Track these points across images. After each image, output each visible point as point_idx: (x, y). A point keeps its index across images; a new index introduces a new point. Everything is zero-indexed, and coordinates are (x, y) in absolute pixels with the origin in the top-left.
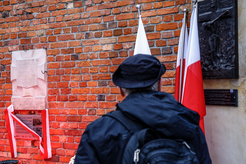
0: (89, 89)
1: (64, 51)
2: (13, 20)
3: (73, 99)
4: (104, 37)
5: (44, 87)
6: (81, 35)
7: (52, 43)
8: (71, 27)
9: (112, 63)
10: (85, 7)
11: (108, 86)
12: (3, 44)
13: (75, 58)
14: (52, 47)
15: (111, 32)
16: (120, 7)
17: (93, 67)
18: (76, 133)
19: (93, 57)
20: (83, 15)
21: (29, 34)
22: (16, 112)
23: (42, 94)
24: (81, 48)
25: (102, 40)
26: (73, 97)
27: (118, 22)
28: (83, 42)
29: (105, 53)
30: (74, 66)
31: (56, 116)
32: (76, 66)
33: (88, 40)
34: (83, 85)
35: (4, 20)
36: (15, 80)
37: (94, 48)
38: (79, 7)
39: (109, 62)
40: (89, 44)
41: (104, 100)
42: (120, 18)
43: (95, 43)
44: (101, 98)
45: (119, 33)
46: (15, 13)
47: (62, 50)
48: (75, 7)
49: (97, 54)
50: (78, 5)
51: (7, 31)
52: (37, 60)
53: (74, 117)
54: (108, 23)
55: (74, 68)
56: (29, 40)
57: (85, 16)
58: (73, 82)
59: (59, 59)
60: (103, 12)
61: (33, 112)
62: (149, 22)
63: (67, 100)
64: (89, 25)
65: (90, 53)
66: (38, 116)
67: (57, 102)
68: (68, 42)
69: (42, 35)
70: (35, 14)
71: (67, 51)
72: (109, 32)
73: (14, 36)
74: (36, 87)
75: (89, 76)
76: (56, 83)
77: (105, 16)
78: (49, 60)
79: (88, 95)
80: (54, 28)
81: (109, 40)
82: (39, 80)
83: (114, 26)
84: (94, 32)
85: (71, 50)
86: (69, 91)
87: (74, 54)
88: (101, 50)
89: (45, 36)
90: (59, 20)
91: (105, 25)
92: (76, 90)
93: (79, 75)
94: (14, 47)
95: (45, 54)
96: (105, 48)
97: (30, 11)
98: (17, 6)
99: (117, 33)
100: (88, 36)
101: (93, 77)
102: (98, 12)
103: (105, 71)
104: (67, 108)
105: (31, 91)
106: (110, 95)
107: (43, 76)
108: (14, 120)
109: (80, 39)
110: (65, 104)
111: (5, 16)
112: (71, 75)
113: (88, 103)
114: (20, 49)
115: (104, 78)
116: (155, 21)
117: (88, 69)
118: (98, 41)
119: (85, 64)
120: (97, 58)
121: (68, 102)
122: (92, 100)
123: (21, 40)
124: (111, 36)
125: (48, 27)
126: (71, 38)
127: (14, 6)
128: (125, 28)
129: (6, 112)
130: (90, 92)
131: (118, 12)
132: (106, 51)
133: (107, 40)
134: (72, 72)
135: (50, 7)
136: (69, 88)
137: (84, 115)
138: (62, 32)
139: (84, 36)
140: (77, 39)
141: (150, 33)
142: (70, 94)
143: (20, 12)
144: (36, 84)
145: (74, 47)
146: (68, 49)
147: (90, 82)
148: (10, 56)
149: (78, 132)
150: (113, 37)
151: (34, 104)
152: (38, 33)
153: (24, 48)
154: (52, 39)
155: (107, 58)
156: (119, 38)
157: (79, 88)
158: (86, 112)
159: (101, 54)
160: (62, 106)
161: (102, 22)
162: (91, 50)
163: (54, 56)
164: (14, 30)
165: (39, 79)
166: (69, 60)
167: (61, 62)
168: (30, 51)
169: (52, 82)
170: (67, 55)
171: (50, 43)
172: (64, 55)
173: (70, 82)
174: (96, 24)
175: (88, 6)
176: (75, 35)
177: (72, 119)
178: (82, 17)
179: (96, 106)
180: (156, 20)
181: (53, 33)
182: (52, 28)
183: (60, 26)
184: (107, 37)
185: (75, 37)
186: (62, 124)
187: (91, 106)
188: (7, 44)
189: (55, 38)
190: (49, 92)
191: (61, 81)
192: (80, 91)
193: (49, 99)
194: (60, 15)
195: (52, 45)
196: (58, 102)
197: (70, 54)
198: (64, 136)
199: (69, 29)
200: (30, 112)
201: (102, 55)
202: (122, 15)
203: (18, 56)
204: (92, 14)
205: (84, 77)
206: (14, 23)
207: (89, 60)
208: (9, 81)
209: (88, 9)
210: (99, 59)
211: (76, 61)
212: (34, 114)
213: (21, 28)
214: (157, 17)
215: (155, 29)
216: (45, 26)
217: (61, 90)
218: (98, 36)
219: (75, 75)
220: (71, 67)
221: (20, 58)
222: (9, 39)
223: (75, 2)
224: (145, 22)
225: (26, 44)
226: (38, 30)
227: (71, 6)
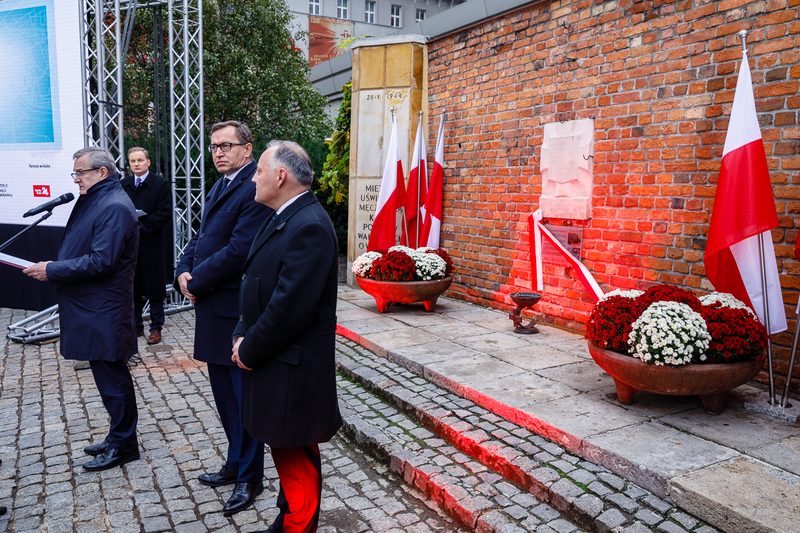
0: (658, 188)
1: (622, 122)
2: (549, 72)
3: (632, 204)
4: (690, 94)
5: (588, 183)
6: (651, 92)
7: (603, 108)
8: (634, 80)
9: (700, 142)
10: (660, 42)
11: (691, 183)
12: (533, 113)
13: (639, 132)
14: (604, 114)
15: (703, 85)
16: (723, 36)
17: (667, 149)
18: (632, 262)
19: (669, 132)
20: (656, 57)
21: (570, 95)
22: (544, 221)
23: (584, 194)
24: (649, 116)
25: (685, 100)
26: (631, 200)
27: (717, 64)
28: (653, 104)
29: (689, 124)
30: (636, 147)
31: (602, 230)
32: (639, 146)
33: (662, 101)
34: (649, 180)
35: (536, 74)
36: (547, 170)
37: (671, 115)
38: (651, 43)
39: (695, 139)
40: (663, 108)
41: (682, 208)
42: (721, 59)
43: (673, 106)
44: (677, 204)
45: (718, 86)
46: (552, 62)
47: (618, 119)
48: (645, 44)
49: (675, 126)
50: (650, 39)
51: (540, 91)
52: (579, 138)
53: (630, 234)
54: (698, 69)
55: (636, 150)
56: (570, 104)
57: (660, 59)
58: (633, 175)
59: (612, 135)
60: (691, 48)
61: (569, 222)
62: (778, 62)
63: (621, 206)
64: (665, 75)
65: (664, 123)
66: (576, 229)
67: (605, 208)
68: (628, 105)
69: (590, 95)
70: (581, 61)
71: (625, 122)
72: (698, 85)
73: (548, 99)
74: (575, 181)
75: (660, 164)
76: (606, 175)
77: (695, 55)
78: (598, 137)
79: (656, 197)
80: (608, 82)
81: (699, 100)
82: (580, 171)
83: (710, 73)
84: (673, 87)
85: (633, 120)
86: (624, 190)
87: (638, 126)
88: (683, 119)
89: (593, 97)
90: (616, 69)
91: (693, 72)
92: (637, 189)
93: (643, 164)
94: (548, 117)
95: (592, 128)
96: (690, 114)
97: (573, 57)
98: (555, 49)
99: (714, 86)
100: (662, 92)
101: (666, 166)
102: (684, 49)
103: (687, 156)
104: (619, 218)
105: (567, 189)
106: (693, 198)
107: (587, 165)
108: (543, 233)
109: (649, 99)
110: (618, 211)
111: (539, 67)
112: (630, 163)
113: (654, 212)
114: (556, 121)
115: (684, 169)
116: (790, 59)
117: (658, 152)
118: (679, 102)
119: (655, 144)
120: (676, 133)
121: (623, 208)
122: (662, 205)
123: (559, 105)
124: (703, 92)
125: (599, 81)
126: (633, 98)
127: (552, 51)
128: (729, 76)
129: (531, 220)
130: (659, 193)
131: (719, 46)
132: (691, 119)
133: (696, 99)
134: (631, 157)
135: (603, 49)
136: (626, 184)
137: (647, 233)
138: (621, 88)
139: (656, 94)
140: (644, 100)
141: (778, 82)
142: (627, 196)
143: (560, 59)
144: (575, 178)
145: (638, 115)
146: (629, 118)
147: (661, 175)
148: (541, 131)
149: (635, 259)
150: (706, 94)
151: (571, 210)
152: (584, 92)
153: (561, 119)
154: (604, 102)
155: (692, 132)
156: (717, 95)
157: (642, 185)
158: (650, 227)
159: (682, 126)
160: (613, 214)
161: (689, 68)
162: (665, 119)
163: (606, 130)
164: (550, 89)
165: (580, 168)
166: (628, 136)
167: (615, 141)
168: (570, 123)
169: (601, 175)
170: (626, 128)
171: (601, 109)
172: (622, 129)
173: (628, 174)
174: (678, 72)
175: (667, 40)
176: (641, 92)
177: (627, 238)
178: (654, 60)
179: (667, 217)
180: (791, 55)
181: (606, 91)
182: (605, 83)
183: (619, 78)
184: (695, 94)
185: (640, 96)
186: (611, 245)
187: (660, 217)
188: (538, 113)
189: (608, 99)
190: (595, 191)
191: (614, 173)
192: (643, 191)
193: (595, 202)
194: (619, 59)
195: (603, 111)
196: (608, 208)
197: (631, 127)
198: (613, 265)
199: (631, 83)
200: (565, 222)
201: (684, 127)
202: (725, 52)
203: (552, 131)
204: (671, 54)
205: (651, 166)
206: (550, 78)
207: (661, 136)
208: (538, 172)
209: (666, 45)
210: (679, 135)
211: (640, 139)
212: (571, 225)
213: (559, 85)
214: (795, 50)
215: (788, 75)
216: (595, 80)
217: (614, 188)
218: (679, 92)
219: (637, 163)
220: (631, 148)
221: (554, 135)
222: (542, 105)
223: (644, 34)
224: (769, 62)
225: (565, 112)
226: (584, 87)
227: (637, 42)
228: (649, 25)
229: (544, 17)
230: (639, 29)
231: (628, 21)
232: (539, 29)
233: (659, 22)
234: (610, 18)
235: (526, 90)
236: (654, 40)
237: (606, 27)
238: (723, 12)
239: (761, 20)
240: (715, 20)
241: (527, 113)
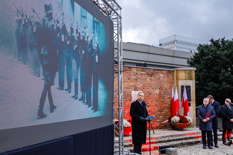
1: (147, 92)
4: (157, 89)
11: (158, 102)
13: (150, 94)
14: (144, 91)
20: (152, 83)
21: (137, 86)
30: (150, 97)
34: (152, 102)
35: (129, 80)
37: (155, 92)
44: (156, 106)
46: (132, 79)
51: (130, 84)
54: (158, 86)
60: (157, 83)
70: (139, 80)
73: (132, 86)
80: (144, 85)
85: (149, 92)
89: (141, 87)
92: (150, 103)
94: (132, 89)
97: (137, 79)
98: (133, 77)
99: (160, 89)
100: (153, 88)
106: (158, 105)
109: (151, 89)
111: (129, 79)
119: (153, 96)
120: (155, 95)
122: (154, 106)
123: (134, 87)
126: (149, 89)
130: (154, 104)
132: (157, 93)
135: (143, 79)
138: (146, 87)
143: (134, 79)
148: (131, 92)
153: (135, 90)
155: (157, 95)
161: (156, 86)
166: (148, 95)
171: (143, 89)
175: (153, 81)
181: (144, 87)
183: (146, 85)
187: (154, 108)
188: (130, 88)
205: (152, 100)
208: (130, 100)
215: (167, 89)
218: (155, 89)
219: (150, 99)
222: (130, 87)
223: (150, 79)
224: (165, 87)
225: (136, 89)
226: (140, 85)
227: (148, 80)
228: (150, 78)
229: (130, 70)
230: (149, 78)
231: (147, 76)
232: (129, 71)
233: (152, 78)
234: (144, 74)
235: (126, 83)
236: (151, 80)
237: (143, 76)
238: (160, 79)
239: (164, 82)
240: (159, 80)
241: (127, 88)
